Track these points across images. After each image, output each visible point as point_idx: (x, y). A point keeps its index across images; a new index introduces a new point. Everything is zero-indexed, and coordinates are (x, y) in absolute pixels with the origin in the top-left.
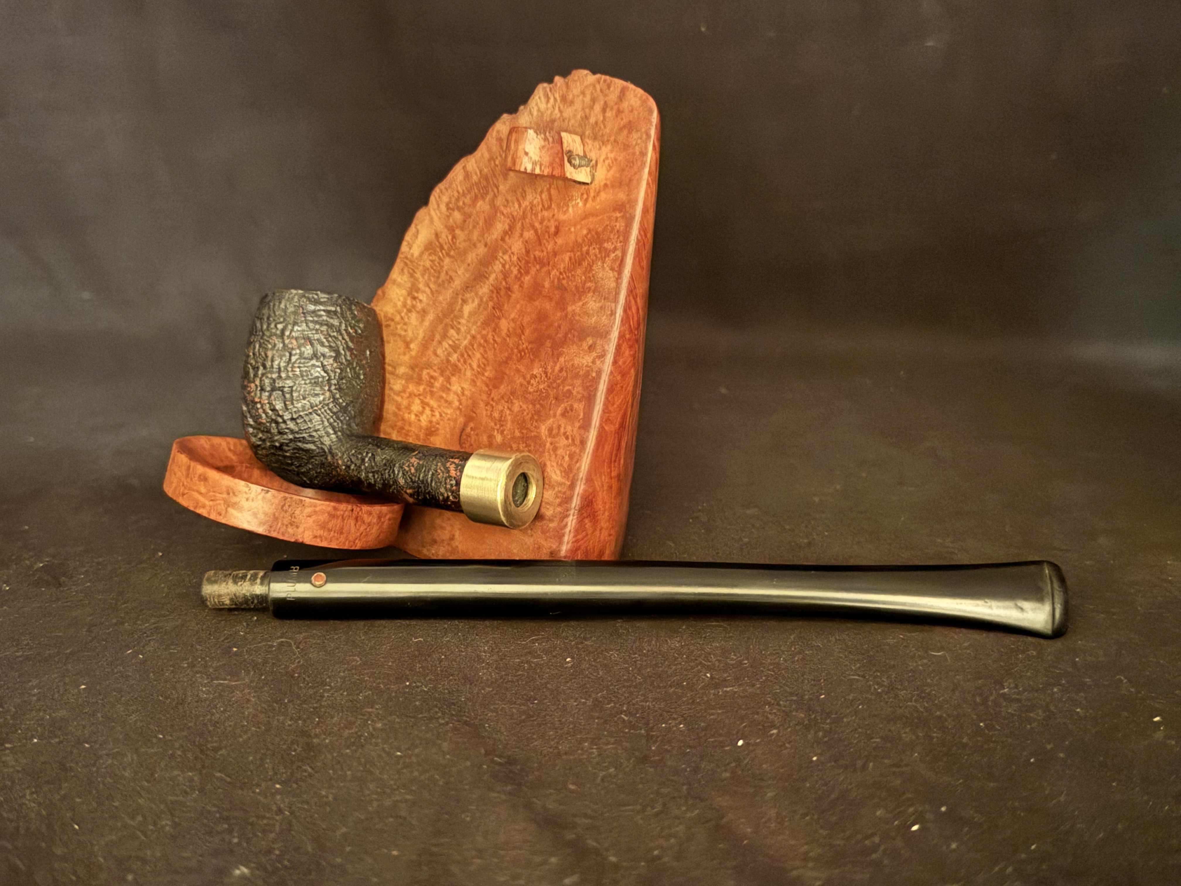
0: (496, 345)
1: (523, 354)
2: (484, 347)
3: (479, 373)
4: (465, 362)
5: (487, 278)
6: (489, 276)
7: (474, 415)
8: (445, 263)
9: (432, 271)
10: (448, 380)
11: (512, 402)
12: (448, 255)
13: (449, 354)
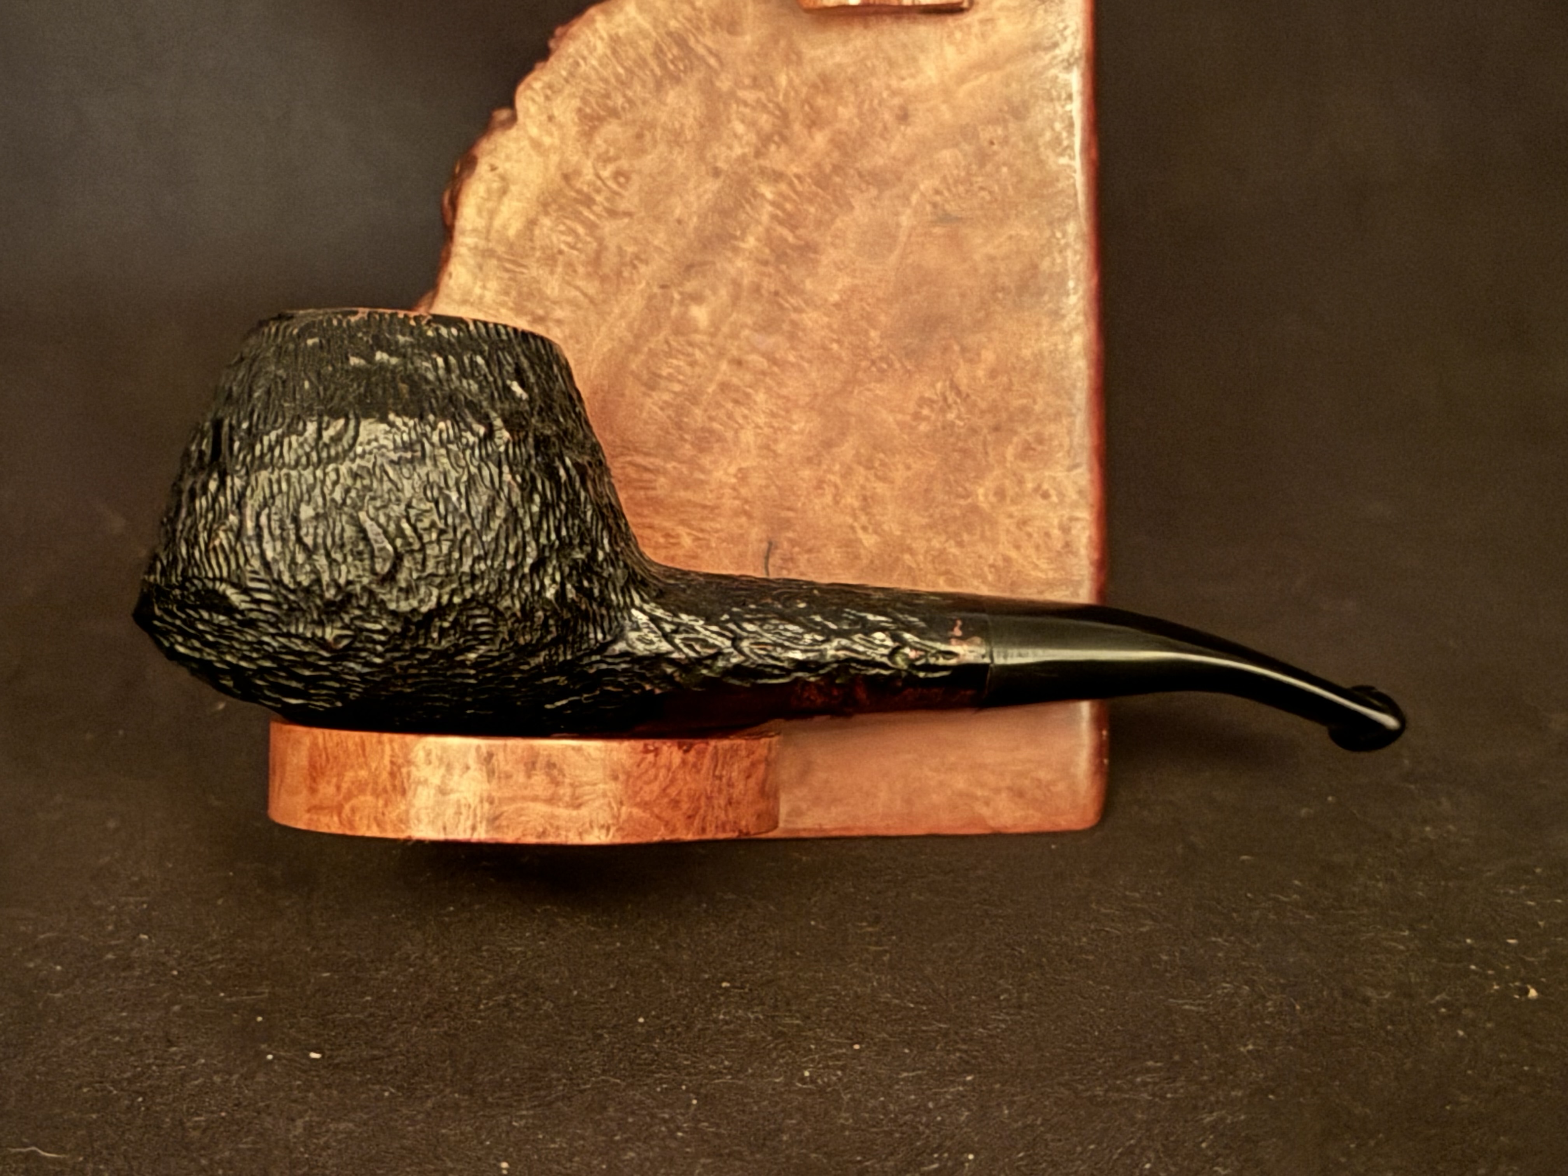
0: (806, 365)
1: (885, 366)
2: (772, 375)
3: (776, 430)
4: (730, 416)
5: (743, 239)
6: (744, 233)
7: (791, 514)
8: (607, 230)
9: (575, 253)
10: (692, 463)
11: (883, 464)
12: (613, 213)
13: (681, 411)
